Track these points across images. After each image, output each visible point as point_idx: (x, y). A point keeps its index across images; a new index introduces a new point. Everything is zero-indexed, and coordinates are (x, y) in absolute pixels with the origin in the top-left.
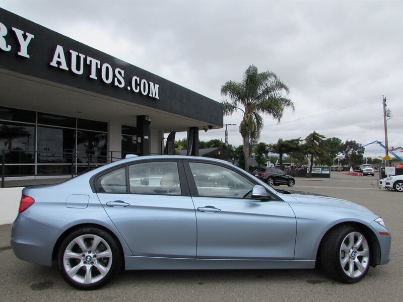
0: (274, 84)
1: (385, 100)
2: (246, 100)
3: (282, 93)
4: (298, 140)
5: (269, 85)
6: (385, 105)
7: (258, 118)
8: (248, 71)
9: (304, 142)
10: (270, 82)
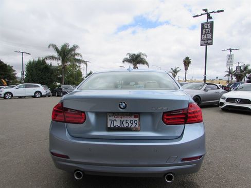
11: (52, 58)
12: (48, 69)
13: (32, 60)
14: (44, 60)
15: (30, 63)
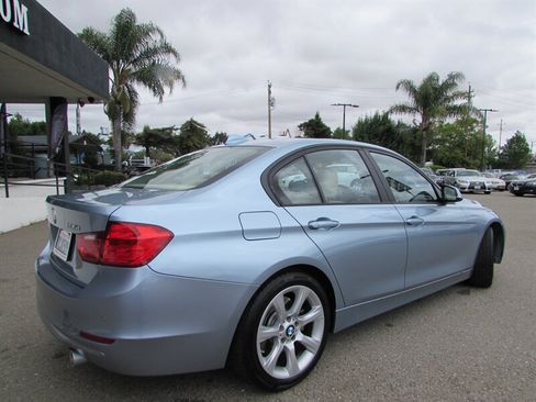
0: (158, 45)
1: (270, 86)
2: (115, 63)
3: (169, 60)
4: (171, 129)
5: (151, 46)
6: (270, 92)
7: (133, 93)
8: (119, 17)
9: (178, 133)
10: (154, 40)
11: (403, 109)
12: (393, 133)
13: (364, 118)
14: (386, 115)
15: (360, 123)
